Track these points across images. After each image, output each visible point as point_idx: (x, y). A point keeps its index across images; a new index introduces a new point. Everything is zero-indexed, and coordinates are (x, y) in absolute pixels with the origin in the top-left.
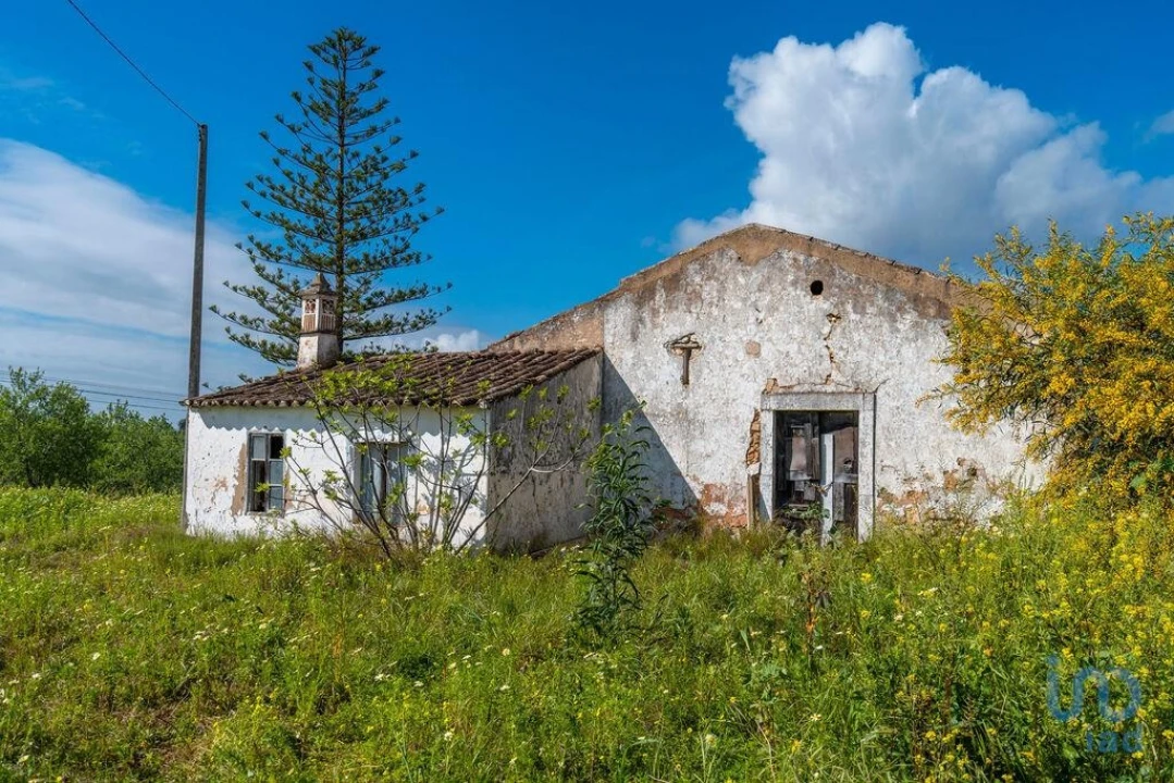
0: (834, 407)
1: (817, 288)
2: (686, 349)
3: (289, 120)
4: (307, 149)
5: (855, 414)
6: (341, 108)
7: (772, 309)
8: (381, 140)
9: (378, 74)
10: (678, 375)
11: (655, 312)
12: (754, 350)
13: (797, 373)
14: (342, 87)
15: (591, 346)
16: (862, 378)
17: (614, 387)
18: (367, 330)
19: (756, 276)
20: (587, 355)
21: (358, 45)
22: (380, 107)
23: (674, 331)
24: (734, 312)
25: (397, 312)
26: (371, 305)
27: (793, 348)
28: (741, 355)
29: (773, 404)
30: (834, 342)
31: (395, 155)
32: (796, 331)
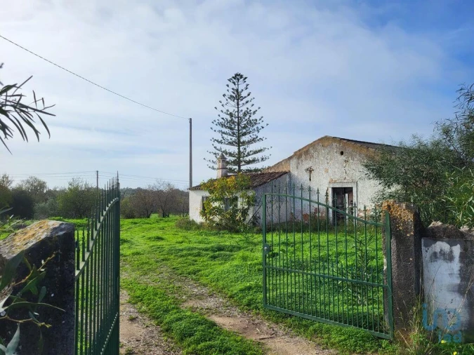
0: (346, 186)
1: (342, 153)
2: (310, 171)
3: (223, 103)
4: (228, 111)
5: (352, 188)
6: (237, 97)
7: (331, 159)
8: (249, 105)
9: (247, 85)
10: (308, 178)
11: (302, 161)
12: (327, 171)
13: (337, 177)
14: (237, 90)
15: (287, 171)
16: (354, 178)
17: (292, 181)
18: (249, 162)
19: (327, 151)
20: (286, 173)
21: (241, 77)
22: (249, 95)
23: (307, 166)
24: (322, 160)
25: (256, 156)
26: (249, 155)
27: (336, 170)
28: (324, 172)
29: (332, 186)
30: (346, 168)
31: (253, 109)
32: (337, 165)
